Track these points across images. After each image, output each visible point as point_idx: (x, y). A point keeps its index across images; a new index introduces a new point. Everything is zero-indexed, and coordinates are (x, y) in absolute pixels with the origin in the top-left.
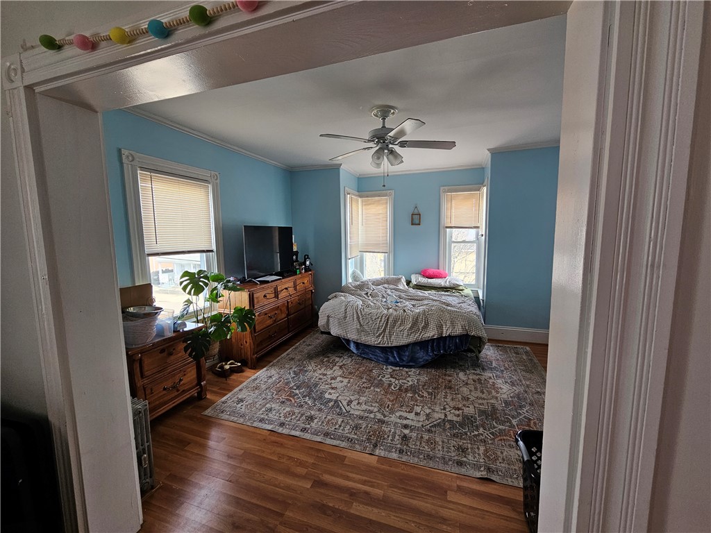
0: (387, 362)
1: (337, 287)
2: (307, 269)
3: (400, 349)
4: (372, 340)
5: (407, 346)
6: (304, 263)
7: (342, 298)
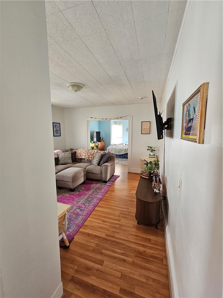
0: (120, 158)
1: (110, 144)
2: (103, 141)
3: (122, 155)
4: (117, 154)
5: (124, 154)
6: (103, 140)
7: (111, 146)
